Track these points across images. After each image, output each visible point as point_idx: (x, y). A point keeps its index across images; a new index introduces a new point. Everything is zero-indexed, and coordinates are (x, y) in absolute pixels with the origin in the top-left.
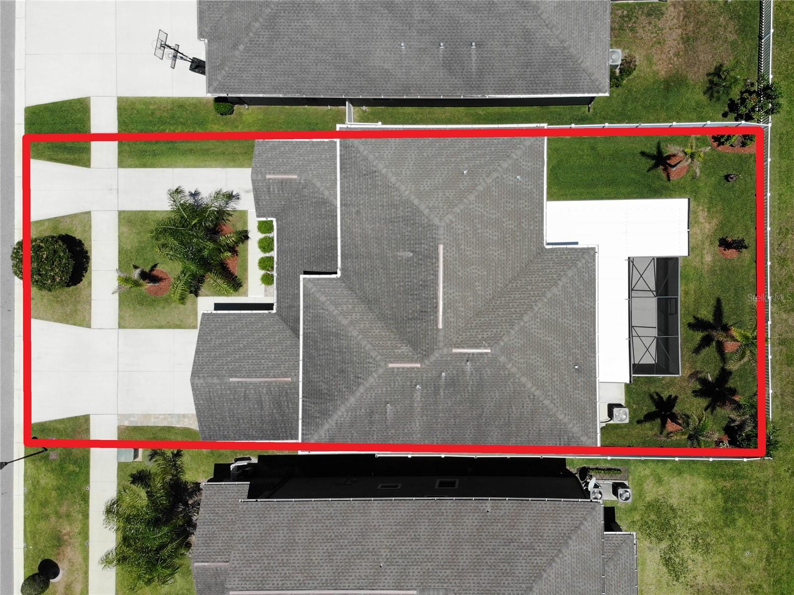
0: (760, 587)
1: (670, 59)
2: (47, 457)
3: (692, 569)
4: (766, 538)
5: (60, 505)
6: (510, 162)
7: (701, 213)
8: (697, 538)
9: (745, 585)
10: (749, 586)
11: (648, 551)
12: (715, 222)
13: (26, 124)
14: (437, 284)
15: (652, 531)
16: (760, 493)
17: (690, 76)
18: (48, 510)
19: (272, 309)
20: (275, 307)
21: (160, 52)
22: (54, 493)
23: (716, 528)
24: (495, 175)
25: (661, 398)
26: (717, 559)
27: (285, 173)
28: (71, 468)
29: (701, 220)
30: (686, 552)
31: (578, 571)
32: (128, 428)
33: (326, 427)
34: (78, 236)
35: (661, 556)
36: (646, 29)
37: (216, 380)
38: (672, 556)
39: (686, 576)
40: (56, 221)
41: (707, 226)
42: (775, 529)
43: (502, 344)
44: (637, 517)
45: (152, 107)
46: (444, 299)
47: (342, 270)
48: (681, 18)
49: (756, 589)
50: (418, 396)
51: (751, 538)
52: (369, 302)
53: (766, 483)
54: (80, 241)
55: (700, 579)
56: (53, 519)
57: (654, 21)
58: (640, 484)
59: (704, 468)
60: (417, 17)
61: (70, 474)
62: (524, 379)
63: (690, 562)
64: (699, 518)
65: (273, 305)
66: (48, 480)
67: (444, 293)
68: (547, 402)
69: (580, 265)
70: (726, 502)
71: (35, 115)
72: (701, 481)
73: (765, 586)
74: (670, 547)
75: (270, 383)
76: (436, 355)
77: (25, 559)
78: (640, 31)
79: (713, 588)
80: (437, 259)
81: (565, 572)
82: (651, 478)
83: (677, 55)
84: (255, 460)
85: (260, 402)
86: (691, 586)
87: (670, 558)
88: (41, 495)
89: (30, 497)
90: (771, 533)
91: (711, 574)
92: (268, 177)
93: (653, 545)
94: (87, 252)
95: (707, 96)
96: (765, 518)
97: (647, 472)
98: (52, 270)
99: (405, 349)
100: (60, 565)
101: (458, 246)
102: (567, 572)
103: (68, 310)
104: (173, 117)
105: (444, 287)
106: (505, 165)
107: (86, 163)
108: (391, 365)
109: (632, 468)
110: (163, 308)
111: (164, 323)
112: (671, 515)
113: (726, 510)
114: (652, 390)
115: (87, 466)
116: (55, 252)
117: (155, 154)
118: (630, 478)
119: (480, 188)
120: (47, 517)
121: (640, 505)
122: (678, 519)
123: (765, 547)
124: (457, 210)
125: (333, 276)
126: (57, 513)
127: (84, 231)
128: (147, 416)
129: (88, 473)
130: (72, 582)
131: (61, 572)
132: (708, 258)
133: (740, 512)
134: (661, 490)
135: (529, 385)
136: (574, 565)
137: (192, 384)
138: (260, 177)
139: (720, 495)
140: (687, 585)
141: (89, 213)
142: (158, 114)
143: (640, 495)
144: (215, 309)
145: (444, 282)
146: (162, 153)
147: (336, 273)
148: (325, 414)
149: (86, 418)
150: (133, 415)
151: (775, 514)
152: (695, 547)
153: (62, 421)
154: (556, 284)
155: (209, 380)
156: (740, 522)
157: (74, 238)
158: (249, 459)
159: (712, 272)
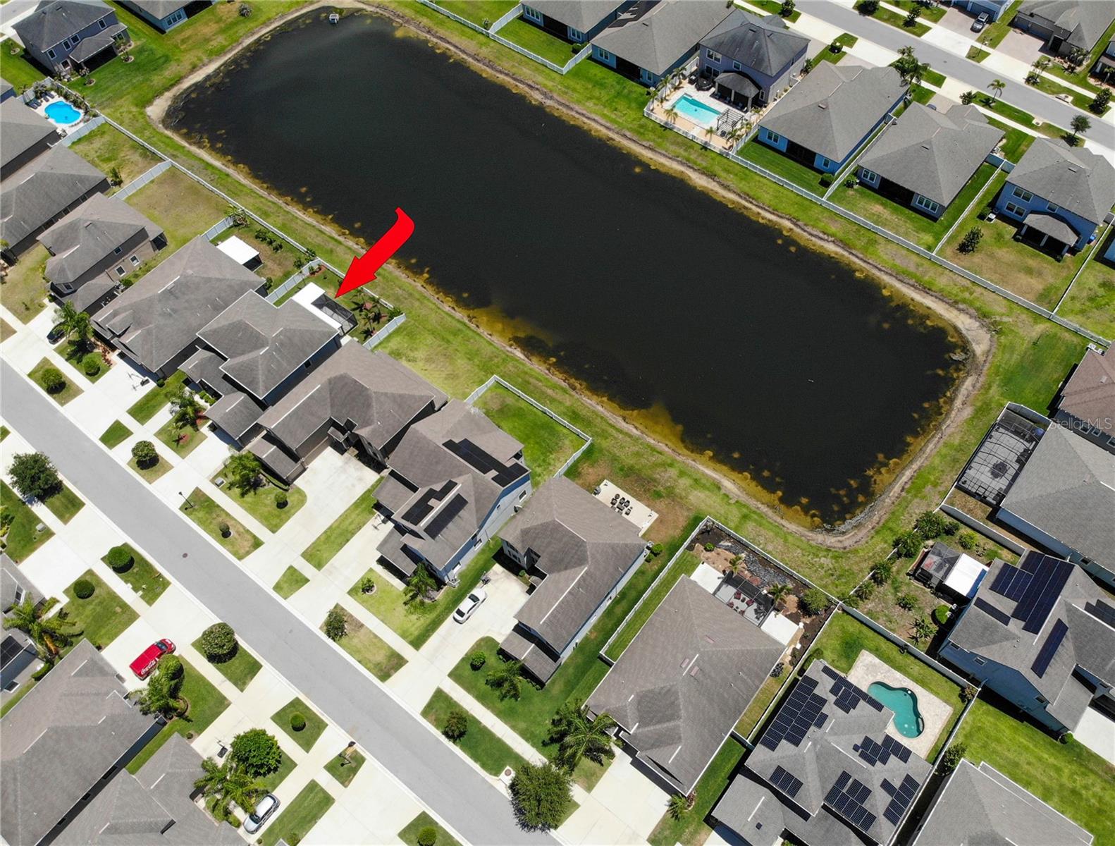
0: (440, 344)
2: (195, 509)
3: (418, 356)
4: (429, 334)
5: (213, 515)
8: (411, 350)
9: (436, 348)
12: (323, 281)
18: (209, 521)
22: (206, 515)
23: (413, 343)
26: (421, 349)
29: (320, 281)
32: (212, 479)
38: (409, 358)
39: (418, 359)
42: (429, 331)
45: (139, 404)
49: (440, 346)
51: (425, 337)
55: (423, 357)
56: (213, 521)
61: (207, 506)
63: (415, 355)
88: (203, 520)
89: (200, 524)
103: (162, 470)
115: (210, 499)
126: (213, 519)
130: (238, 530)
149: (196, 488)
150: (210, 474)
152: (413, 351)
153: (190, 496)
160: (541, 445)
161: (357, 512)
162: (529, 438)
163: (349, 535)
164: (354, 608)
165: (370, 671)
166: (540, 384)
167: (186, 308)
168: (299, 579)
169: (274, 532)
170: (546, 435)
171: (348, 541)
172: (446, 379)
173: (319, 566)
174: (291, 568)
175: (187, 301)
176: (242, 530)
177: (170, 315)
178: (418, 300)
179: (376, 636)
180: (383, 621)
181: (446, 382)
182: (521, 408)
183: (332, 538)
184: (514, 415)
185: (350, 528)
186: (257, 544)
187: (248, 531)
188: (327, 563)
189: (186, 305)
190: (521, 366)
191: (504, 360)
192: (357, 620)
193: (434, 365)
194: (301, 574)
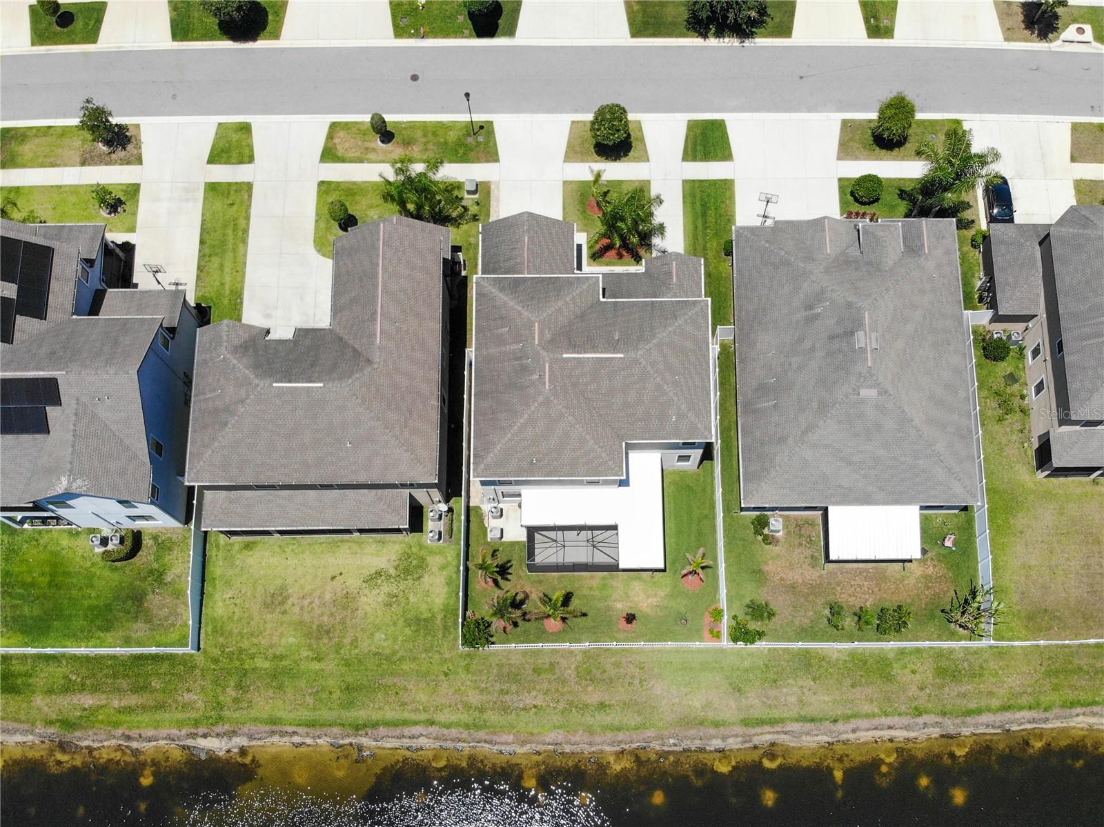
0: (356, 647)
1: (778, 574)
2: (469, 135)
3: (372, 593)
4: (394, 652)
5: (434, 144)
6: (685, 411)
7: (655, 600)
8: (396, 597)
9: (358, 635)
10: (357, 638)
11: (388, 558)
12: (649, 610)
13: (712, 120)
14: (595, 353)
15: (403, 561)
16: (432, 646)
17: (765, 589)
18: (430, 137)
19: (578, 270)
20: (579, 272)
21: (763, 198)
22: (442, 140)
23: (404, 612)
24: (675, 399)
25: (508, 569)
26: (380, 613)
27: (677, 275)
28: (461, 151)
29: (650, 600)
30: (386, 588)
32: (489, 187)
33: (494, 290)
34: (631, 154)
35: (383, 569)
36: (801, 555)
37: (526, 228)
38: (383, 577)
39: (367, 588)
40: (642, 140)
41: (645, 605)
42: (402, 659)
43: (552, 398)
44: (414, 550)
45: (728, 202)
46: (584, 358)
47: (606, 302)
48: (811, 582)
49: (355, 644)
50: (514, 347)
51: (395, 639)
52: (582, 317)
53: (438, 652)
54: (627, 155)
55: (364, 599)
56: (424, 140)
57: (809, 560)
58: (440, 552)
59: (452, 602)
60: (793, 360)
61: (456, 150)
62: (526, 416)
63: (378, 591)
64: (412, 599)
65: (581, 270)
66: (452, 136)
67: (588, 358)
68: (509, 435)
69: (610, 463)
70: (424, 620)
71: (719, 126)
72: (441, 601)
73: (357, 651)
74: (390, 576)
75: (523, 264)
76: (544, 353)
77: (394, 122)
78: (800, 551)
79: (357, 610)
80: (613, 353)
82: (445, 562)
83: (782, 579)
84: (463, 273)
85: (510, 259)
86: (358, 593)
87: (381, 576)
88: (440, 132)
89: (440, 125)
90: (398, 657)
91: (368, 609)
92: (674, 263)
93: (392, 563)
94: (620, 159)
95: (750, 603)
96: (411, 650)
97: (450, 559)
98: (605, 129)
99: (548, 336)
100: (390, 144)
101: (623, 369)
103: (577, 148)
104: (721, 216)
105: (593, 358)
106: (683, 407)
107: (684, 159)
108: (537, 324)
109: (453, 547)
110: (578, 210)
111: (567, 210)
112: (415, 576)
113: (418, 620)
114: (514, 562)
115: (462, 162)
116: (618, 131)
117: (693, 203)
118: (445, 545)
119: (665, 387)
120: (425, 135)
121: (423, 553)
122: (412, 582)
123: (388, 651)
124: (649, 368)
125: (601, 296)
126: (428, 142)
127: (635, 158)
128: (498, 200)
129: (456, 162)
130: (377, 152)
131: (384, 145)
132: (619, 606)
133: (416, 631)
134: (435, 569)
135: (521, 421)
137: (523, 213)
138: (673, 257)
139: (430, 615)
140: (360, 589)
141: (648, 161)
142: (723, 206)
143: (431, 552)
144: (578, 245)
145: (596, 358)
146: (694, 209)
147: (604, 297)
148: (502, 289)
149: (497, 160)
150: (498, 191)
151: (414, 659)
152: (390, 595)
153: (495, 144)
154: (596, 443)
155: (526, 223)
156: (408, 631)
157: (629, 151)
158: (465, 269)
159: (608, 608)
160: (24, 585)
161: (227, 287)
162: (50, 584)
163: (207, 251)
164: (113, 175)
165: (28, 128)
166: (116, 703)
167: (800, 340)
168: (224, 155)
169: (322, 183)
170: (26, 610)
171: (202, 242)
172: (283, 588)
173: (213, 189)
174: (251, 159)
175: (813, 349)
176: (372, 156)
177: (810, 307)
178: (481, 710)
179: (53, 165)
180: (60, 187)
181: (279, 582)
182: (108, 630)
183: (229, 232)
184: (108, 607)
185: (215, 261)
186: (329, 155)
187: (361, 161)
188: (205, 199)
189: (807, 344)
190: (180, 716)
191: (220, 706)
192: (96, 164)
193: (328, 597)
194: (227, 162)
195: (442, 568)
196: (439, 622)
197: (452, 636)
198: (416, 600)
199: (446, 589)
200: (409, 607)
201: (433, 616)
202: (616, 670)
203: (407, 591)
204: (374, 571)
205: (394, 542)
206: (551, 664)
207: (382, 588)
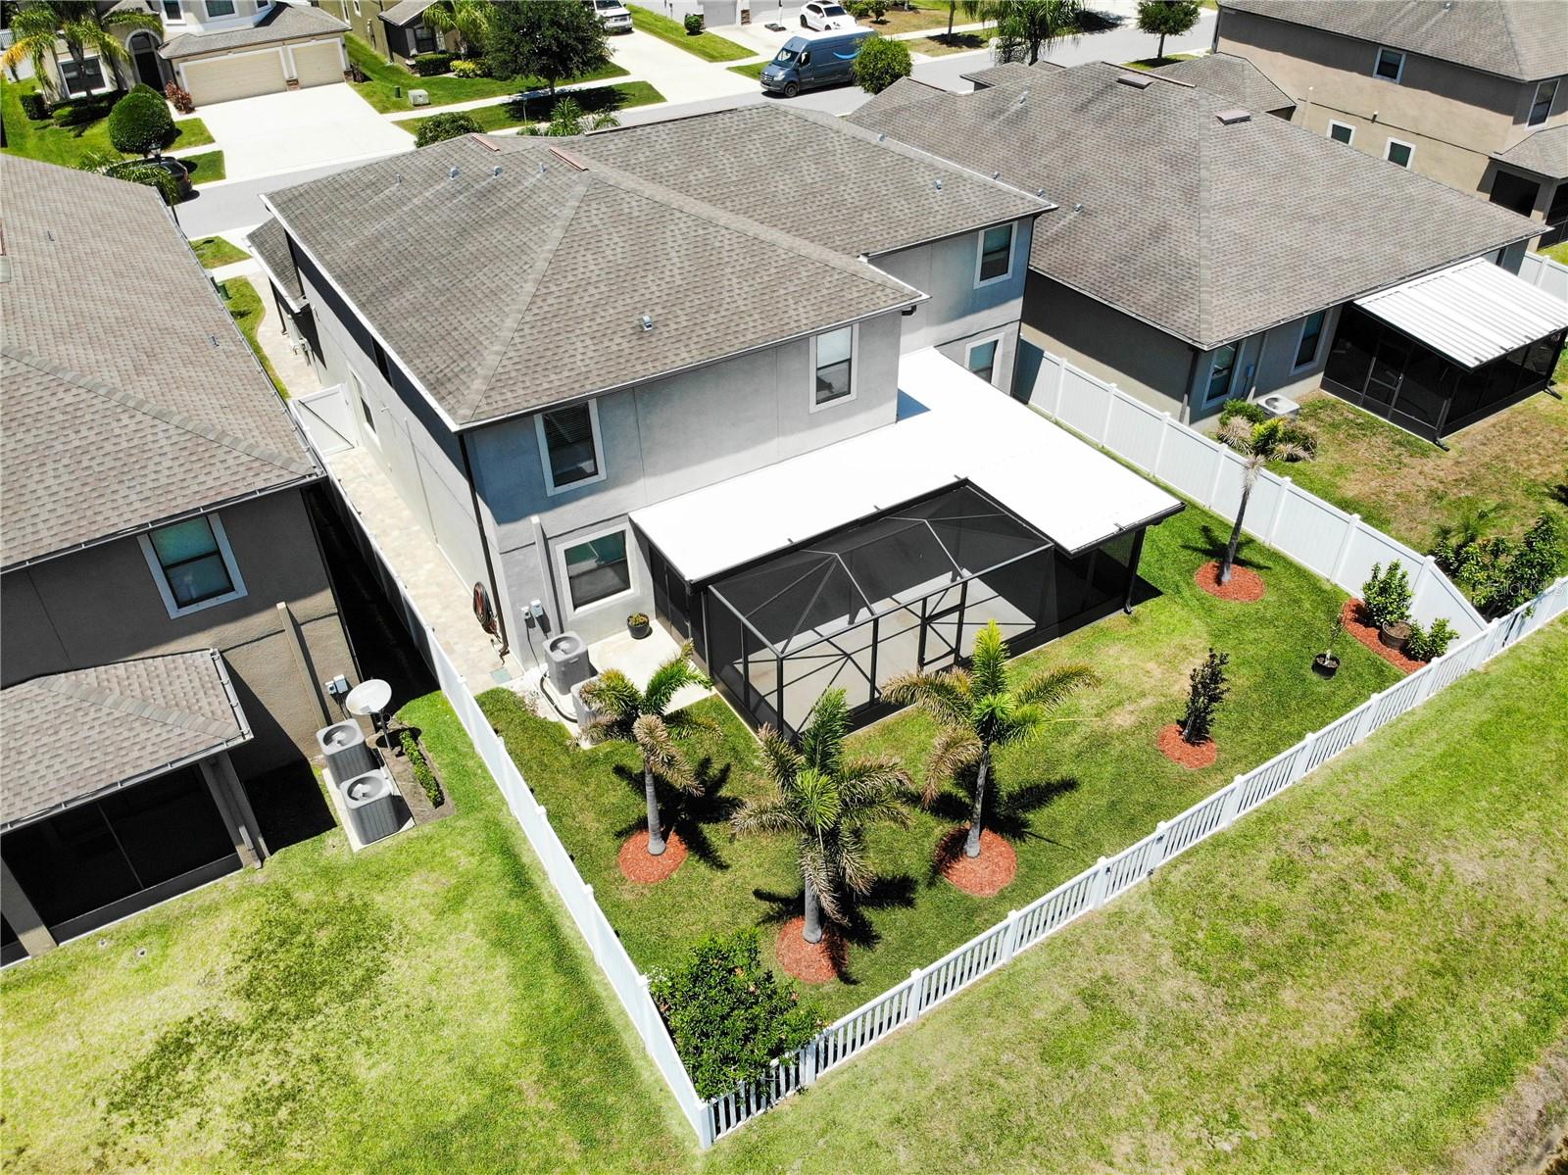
3: (168, 1136)
8: (291, 1096)
15: (273, 957)
30: (226, 1087)
31: (94, 463)
35: (190, 1020)
38: (201, 1051)
39: (139, 1128)
44: (306, 898)
63: (193, 1116)
64: (367, 1071)
70: (465, 1123)
74: (233, 1032)
81: (83, 428)
82: (451, 879)
86: (101, 1163)
87: (190, 1048)
93: (224, 982)
102: (84, 433)
112: (348, 983)
113: (434, 1139)
118: (430, 828)
121: (348, 893)
122: (342, 1010)
134: (422, 921)
136: (108, 447)
139: (480, 1094)
140: (104, 1145)
143: (382, 878)
152: (254, 1104)
195: (455, 901)
196: (537, 1100)
197: (626, 1125)
198: (387, 1067)
199: (503, 965)
200: (368, 1107)
201: (502, 1089)
202: (1302, 889)
203: (331, 1052)
204: (151, 1048)
205: (212, 910)
206: (1090, 998)
207: (211, 1093)
